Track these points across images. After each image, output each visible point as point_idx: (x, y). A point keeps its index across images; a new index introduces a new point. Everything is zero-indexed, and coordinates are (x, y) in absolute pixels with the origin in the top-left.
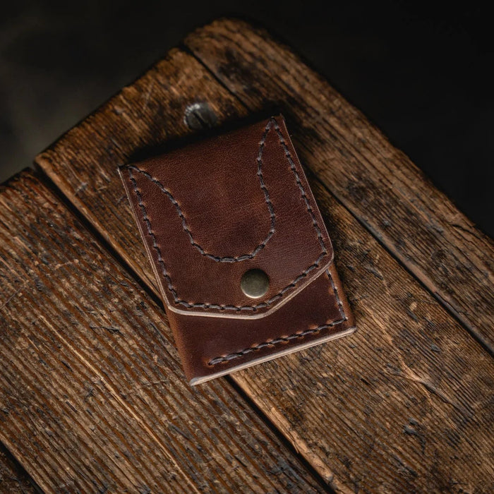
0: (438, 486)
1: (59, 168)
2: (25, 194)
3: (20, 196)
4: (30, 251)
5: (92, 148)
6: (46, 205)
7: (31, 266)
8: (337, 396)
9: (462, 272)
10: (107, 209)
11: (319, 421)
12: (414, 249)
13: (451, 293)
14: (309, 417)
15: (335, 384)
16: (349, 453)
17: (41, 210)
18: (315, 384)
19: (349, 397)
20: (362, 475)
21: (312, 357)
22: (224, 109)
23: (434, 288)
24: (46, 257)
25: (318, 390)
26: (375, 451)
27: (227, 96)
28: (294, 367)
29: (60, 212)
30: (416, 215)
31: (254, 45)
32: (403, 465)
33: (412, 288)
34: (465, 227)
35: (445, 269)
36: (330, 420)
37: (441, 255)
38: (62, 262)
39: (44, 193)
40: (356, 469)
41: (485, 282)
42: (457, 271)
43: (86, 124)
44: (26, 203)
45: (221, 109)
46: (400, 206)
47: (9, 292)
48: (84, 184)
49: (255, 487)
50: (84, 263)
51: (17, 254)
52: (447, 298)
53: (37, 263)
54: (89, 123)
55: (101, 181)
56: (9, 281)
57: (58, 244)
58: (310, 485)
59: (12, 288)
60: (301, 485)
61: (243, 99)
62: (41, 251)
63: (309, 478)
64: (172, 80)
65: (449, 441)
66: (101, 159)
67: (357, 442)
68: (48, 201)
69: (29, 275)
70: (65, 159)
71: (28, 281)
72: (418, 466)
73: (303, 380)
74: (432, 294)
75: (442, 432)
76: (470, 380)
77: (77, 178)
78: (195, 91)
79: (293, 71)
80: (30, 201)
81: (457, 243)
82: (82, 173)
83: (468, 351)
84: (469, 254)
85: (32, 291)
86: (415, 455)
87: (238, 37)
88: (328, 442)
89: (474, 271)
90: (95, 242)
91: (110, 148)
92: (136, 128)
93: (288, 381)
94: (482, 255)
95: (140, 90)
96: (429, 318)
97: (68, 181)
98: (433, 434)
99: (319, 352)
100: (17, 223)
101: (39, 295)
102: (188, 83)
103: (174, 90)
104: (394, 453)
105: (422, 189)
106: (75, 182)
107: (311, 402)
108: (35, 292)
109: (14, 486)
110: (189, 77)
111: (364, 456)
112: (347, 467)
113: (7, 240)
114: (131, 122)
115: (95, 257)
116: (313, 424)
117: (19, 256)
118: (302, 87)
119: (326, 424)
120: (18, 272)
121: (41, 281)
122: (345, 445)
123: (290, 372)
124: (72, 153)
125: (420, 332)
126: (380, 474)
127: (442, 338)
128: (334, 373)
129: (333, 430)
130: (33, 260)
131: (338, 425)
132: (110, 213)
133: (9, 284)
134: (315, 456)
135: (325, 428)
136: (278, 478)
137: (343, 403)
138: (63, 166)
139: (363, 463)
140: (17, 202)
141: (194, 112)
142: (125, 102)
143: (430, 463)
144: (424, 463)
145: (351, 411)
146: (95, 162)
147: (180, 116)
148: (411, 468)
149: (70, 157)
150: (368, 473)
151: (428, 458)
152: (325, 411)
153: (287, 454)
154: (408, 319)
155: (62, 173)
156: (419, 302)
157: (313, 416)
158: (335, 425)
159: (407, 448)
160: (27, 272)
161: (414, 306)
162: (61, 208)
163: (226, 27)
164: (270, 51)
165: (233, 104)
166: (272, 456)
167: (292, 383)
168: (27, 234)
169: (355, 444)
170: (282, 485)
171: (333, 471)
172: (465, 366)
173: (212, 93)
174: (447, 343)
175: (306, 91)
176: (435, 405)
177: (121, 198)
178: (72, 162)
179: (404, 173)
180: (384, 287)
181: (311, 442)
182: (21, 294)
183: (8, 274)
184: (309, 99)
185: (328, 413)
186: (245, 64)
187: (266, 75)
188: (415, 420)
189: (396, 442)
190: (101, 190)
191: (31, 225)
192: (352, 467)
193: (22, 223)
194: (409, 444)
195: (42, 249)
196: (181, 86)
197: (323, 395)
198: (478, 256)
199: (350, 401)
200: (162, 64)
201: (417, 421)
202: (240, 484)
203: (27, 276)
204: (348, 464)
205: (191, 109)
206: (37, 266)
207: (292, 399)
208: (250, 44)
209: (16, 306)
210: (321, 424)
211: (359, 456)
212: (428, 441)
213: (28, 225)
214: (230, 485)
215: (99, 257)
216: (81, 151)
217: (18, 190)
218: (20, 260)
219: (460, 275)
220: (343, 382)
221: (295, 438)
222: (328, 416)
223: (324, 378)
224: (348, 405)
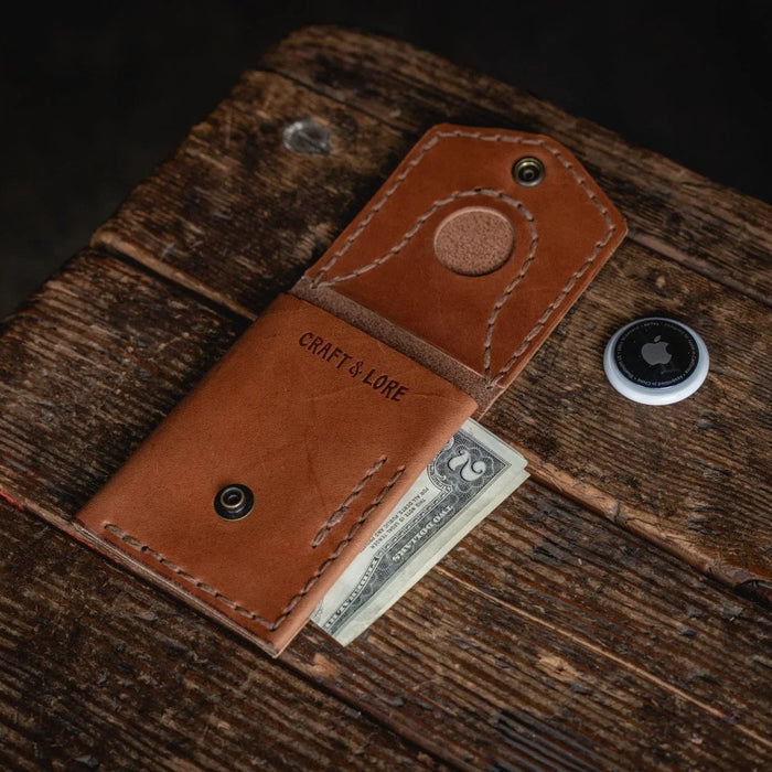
0: (763, 478)
1: (129, 234)
2: (92, 273)
3: (87, 277)
4: (118, 337)
5: (169, 202)
6: (125, 279)
7: (125, 354)
8: (593, 408)
9: (710, 231)
10: (211, 267)
11: (578, 443)
12: (640, 220)
13: (704, 256)
14: (563, 442)
15: (586, 396)
16: (631, 470)
17: (120, 287)
18: (559, 403)
19: (610, 406)
20: (657, 492)
21: (544, 372)
22: (336, 119)
23: (681, 257)
24: (141, 340)
25: (566, 408)
26: (666, 460)
27: (335, 106)
28: (524, 389)
29: (146, 284)
30: (630, 182)
31: (354, 44)
32: (708, 467)
33: (652, 262)
34: (697, 182)
35: (687, 233)
36: (593, 439)
37: (676, 218)
38: (166, 340)
39: (117, 266)
40: (646, 487)
41: (745, 236)
42: (705, 232)
43: (152, 178)
44: (95, 283)
45: (332, 122)
46: (606, 177)
47: (101, 392)
48: (170, 246)
49: (516, 543)
50: (197, 334)
51: (100, 344)
52: (702, 263)
53: (131, 349)
54: (157, 175)
55: (192, 237)
56: (98, 379)
57: (155, 320)
58: (590, 522)
59: (105, 386)
60: (578, 525)
61: (357, 104)
62: (133, 335)
63: (588, 515)
64: (255, 103)
65: (761, 423)
66: (186, 213)
67: (638, 456)
68: (126, 274)
69: (125, 366)
70: (135, 223)
71: (124, 373)
72: (730, 463)
73: (540, 401)
74: (681, 264)
75: (747, 416)
76: (764, 347)
77: (159, 240)
78: (290, 109)
79: (414, 61)
80: (101, 280)
81: (694, 201)
82: (164, 233)
83: (750, 314)
84: (714, 210)
85: (133, 384)
86: (720, 451)
87: (330, 40)
88: (598, 465)
89: (726, 227)
90: (206, 308)
91: (195, 197)
92: (224, 168)
93: (521, 407)
94: (730, 207)
95: (216, 123)
96: (686, 290)
97: (148, 246)
98: (736, 420)
99: (553, 364)
100: (90, 309)
101: (144, 387)
102: (278, 102)
103: (262, 114)
104: (692, 456)
105: (627, 153)
106: (158, 246)
107: (559, 424)
108: (138, 384)
109: (176, 622)
110: (277, 96)
111: (653, 469)
112: (635, 487)
113: (81, 332)
114: (213, 161)
115: (210, 325)
116: (572, 449)
117: (104, 347)
118: (432, 75)
119: (591, 445)
120: (108, 366)
121: (142, 370)
122: (622, 462)
123: (521, 397)
124: (143, 214)
125: (679, 308)
126: (681, 484)
127: (712, 309)
128: (581, 382)
129: (602, 449)
130: (124, 348)
131: (606, 442)
132: (216, 271)
133: (98, 383)
134: (586, 485)
135: (590, 450)
136: (545, 525)
137: (603, 414)
138: (134, 232)
139: (655, 478)
140: (84, 283)
141: (296, 134)
142: (198, 141)
143: (743, 455)
144: (736, 457)
145: (617, 422)
146: (177, 216)
147: (279, 140)
148: (720, 467)
149: (142, 220)
150: (666, 488)
151: (739, 450)
152: (582, 430)
153: (548, 494)
154: (658, 298)
155: (137, 240)
156: (666, 275)
157: (569, 439)
158: (601, 443)
159: (707, 445)
160: (120, 363)
161: (661, 281)
162: (146, 278)
163: (310, 34)
164: (377, 45)
165: (347, 113)
166: (526, 500)
167: (527, 409)
168: (107, 318)
169: (635, 458)
170: (553, 531)
171: (617, 497)
172: (752, 333)
173: (313, 106)
174: (719, 312)
175: (439, 80)
176: (727, 388)
177: (226, 250)
178: (147, 224)
179: (597, 140)
180: (614, 269)
181: (575, 470)
182: (119, 391)
183: (93, 372)
184: (445, 87)
185: (588, 431)
186: (347, 68)
187: (379, 73)
188: (706, 410)
189: (690, 443)
190: (197, 247)
191: (110, 307)
192: (641, 485)
193: (96, 307)
194: (709, 440)
195: (134, 331)
196: (269, 108)
197: (574, 412)
198: (726, 209)
199: (612, 411)
200: (237, 89)
201: (709, 411)
202: (494, 544)
203: (121, 367)
204: (634, 483)
205: (290, 130)
206: (133, 353)
207: (534, 427)
208: (349, 44)
209: (116, 406)
210: (582, 446)
211: (646, 470)
212: (733, 430)
213: (106, 307)
214: (480, 549)
215: (216, 323)
216: (154, 209)
217: (80, 271)
218: (106, 351)
219: (711, 235)
220: (597, 390)
221: (552, 471)
222: (589, 434)
223: (569, 392)
224: (612, 415)
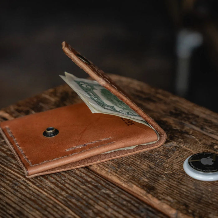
8: (175, 180)
11: (164, 189)
14: (158, 188)
16: (186, 201)
18: (160, 176)
19: (183, 180)
20: (196, 210)
21: (157, 166)
25: (163, 178)
26: (203, 200)
28: (146, 170)
36: (172, 189)
40: (192, 208)
67: (191, 197)
88: (172, 197)
93: (143, 176)
99: (162, 164)
107: (158, 183)
111: (197, 202)
116: (161, 191)
123: (144, 172)
126: (209, 209)
128: (172, 171)
129: (175, 193)
131: (177, 191)
135: (169, 192)
137: (179, 182)
139: (197, 205)
152: (168, 185)
157: (161, 188)
158: (175, 191)
167: (146, 176)
169: (189, 198)
171: (177, 209)
181: (160, 198)
192: (189, 207)
197: (166, 180)
204: (186, 206)
207: (146, 182)
210: (166, 190)
220: (178, 175)
221: (150, 197)
222: (171, 187)
223: (166, 174)
224: (183, 183)
